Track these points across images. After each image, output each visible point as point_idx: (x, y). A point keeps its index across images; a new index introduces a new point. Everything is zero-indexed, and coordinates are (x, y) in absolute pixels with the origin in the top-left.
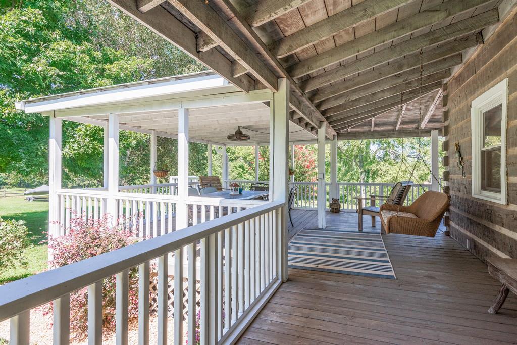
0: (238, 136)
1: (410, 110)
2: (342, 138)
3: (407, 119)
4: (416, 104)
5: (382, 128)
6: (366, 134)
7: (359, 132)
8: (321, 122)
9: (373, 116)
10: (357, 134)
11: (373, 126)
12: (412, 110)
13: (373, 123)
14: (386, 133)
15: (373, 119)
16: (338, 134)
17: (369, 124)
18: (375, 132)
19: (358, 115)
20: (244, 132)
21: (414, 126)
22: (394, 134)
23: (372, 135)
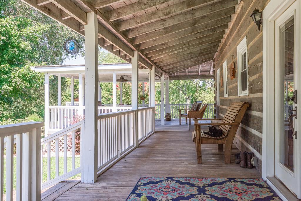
0: (122, 80)
1: (203, 66)
2: (171, 78)
3: (203, 70)
4: (206, 64)
5: (192, 74)
6: (184, 77)
7: (180, 76)
8: (162, 74)
9: (187, 69)
10: (180, 77)
11: (187, 73)
12: (204, 66)
13: (187, 72)
14: (194, 77)
15: (187, 70)
16: (169, 76)
17: (185, 72)
18: (188, 75)
19: (179, 69)
20: (125, 78)
21: (208, 73)
22: (198, 77)
23: (187, 77)
